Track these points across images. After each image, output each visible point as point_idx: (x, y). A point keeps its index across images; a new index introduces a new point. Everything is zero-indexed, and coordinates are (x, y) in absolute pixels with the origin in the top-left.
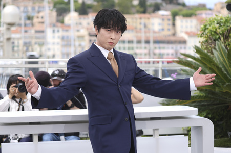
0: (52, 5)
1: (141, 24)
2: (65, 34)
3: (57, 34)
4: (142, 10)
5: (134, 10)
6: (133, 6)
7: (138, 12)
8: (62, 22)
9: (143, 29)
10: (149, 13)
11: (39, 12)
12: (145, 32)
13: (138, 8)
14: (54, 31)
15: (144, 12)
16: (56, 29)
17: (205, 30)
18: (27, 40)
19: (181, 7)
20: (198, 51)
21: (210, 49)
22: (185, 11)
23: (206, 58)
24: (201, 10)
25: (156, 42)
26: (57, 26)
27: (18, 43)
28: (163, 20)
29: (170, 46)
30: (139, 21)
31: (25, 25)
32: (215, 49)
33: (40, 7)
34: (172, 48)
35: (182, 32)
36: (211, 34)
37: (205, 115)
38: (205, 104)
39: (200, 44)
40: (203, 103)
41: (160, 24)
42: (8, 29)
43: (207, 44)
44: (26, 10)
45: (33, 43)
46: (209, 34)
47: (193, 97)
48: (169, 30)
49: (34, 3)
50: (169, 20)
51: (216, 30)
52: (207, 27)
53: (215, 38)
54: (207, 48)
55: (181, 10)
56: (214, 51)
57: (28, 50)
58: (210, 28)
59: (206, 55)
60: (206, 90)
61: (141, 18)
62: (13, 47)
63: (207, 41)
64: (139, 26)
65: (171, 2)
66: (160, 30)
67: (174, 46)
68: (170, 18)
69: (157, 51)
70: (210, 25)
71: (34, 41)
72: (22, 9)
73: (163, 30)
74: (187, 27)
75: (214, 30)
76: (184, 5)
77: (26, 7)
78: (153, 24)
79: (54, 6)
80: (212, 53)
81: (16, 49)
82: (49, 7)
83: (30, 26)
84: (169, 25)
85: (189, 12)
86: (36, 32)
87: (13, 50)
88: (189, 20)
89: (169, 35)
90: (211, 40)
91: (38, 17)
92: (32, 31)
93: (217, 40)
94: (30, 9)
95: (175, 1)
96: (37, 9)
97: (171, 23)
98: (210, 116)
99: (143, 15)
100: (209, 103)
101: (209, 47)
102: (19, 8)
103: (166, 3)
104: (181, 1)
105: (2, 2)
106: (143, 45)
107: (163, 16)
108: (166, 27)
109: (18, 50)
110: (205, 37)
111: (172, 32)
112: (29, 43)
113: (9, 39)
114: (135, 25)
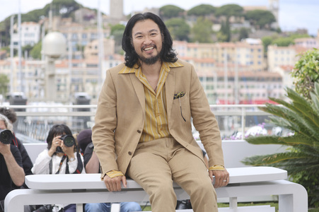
0: (108, 32)
1: (223, 55)
4: (225, 37)
5: (214, 38)
6: (213, 33)
7: (220, 40)
8: (122, 54)
9: (226, 63)
10: (234, 42)
11: (92, 40)
12: (229, 66)
13: (220, 35)
14: (111, 65)
15: (228, 40)
16: (114, 62)
17: (300, 68)
18: (76, 77)
19: (275, 34)
20: (291, 95)
21: (307, 92)
22: (280, 39)
23: (300, 105)
24: (302, 37)
25: (242, 79)
26: (115, 59)
27: (65, 80)
28: (252, 50)
29: (261, 84)
30: (220, 52)
31: (74, 57)
32: (313, 92)
33: (93, 34)
34: (264, 87)
35: (276, 65)
36: (308, 73)
37: (300, 177)
38: (301, 162)
39: (294, 85)
40: (297, 162)
41: (247, 56)
42: (51, 63)
43: (303, 86)
44: (75, 38)
45: (84, 81)
46: (306, 73)
47: (285, 154)
48: (259, 63)
49: (85, 29)
50: (259, 50)
51: (315, 67)
52: (303, 64)
53: (314, 78)
54: (303, 91)
55: (275, 38)
56: (311, 94)
57: (77, 90)
58: (307, 65)
59: (301, 100)
60: (302, 146)
61: (223, 49)
62: (59, 86)
63: (303, 81)
64: (220, 59)
65: (262, 27)
66: (247, 63)
67: (266, 84)
68: (261, 47)
69: (244, 91)
70: (307, 61)
71: (85, 77)
72: (70, 36)
73: (252, 63)
74: (282, 59)
75: (312, 68)
76: (279, 31)
77: (75, 34)
78: (239, 56)
79: (112, 33)
80: (309, 97)
81: (62, 88)
82: (105, 34)
83: (81, 58)
84: (259, 57)
85: (286, 40)
86: (88, 66)
87: (58, 89)
88: (285, 50)
89: (260, 71)
90: (308, 80)
91: (90, 47)
92: (83, 66)
93: (316, 80)
94: (80, 36)
95: (267, 26)
96: (89, 36)
97: (262, 53)
98: (306, 178)
99: (225, 44)
100: (305, 162)
101: (305, 89)
102: (65, 35)
103: (256, 29)
104: (274, 25)
105: (44, 29)
106: (226, 83)
107: (252, 45)
108: (256, 60)
109: (65, 90)
110: (301, 77)
111: (263, 65)
112: (78, 80)
113: (52, 76)
114: (215, 57)
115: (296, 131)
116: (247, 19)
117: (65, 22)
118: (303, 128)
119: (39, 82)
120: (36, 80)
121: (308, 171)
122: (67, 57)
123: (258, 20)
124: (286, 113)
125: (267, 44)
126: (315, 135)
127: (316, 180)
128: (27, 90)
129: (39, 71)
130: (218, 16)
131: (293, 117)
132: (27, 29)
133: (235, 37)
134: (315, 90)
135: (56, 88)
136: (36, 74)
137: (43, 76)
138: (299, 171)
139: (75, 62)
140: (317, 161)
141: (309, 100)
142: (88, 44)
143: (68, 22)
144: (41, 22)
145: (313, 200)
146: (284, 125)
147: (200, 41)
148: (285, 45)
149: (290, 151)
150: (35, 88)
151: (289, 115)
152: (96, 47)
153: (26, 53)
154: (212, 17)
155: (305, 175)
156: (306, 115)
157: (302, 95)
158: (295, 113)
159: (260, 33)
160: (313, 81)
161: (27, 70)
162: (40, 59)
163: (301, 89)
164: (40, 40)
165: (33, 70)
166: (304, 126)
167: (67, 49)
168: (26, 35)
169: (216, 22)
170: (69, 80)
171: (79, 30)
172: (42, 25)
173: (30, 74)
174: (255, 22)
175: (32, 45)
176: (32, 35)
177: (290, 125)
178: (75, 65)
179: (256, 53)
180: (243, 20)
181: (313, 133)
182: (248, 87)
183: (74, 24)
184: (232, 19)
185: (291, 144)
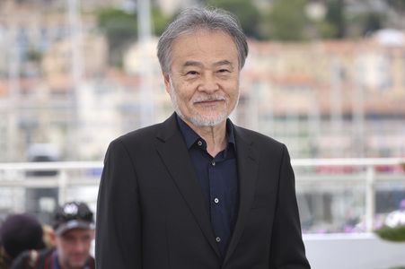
4: (333, 30)
5: (311, 31)
7: (326, 37)
31: (23, 76)
69: (376, 142)
133: (354, 29)
139: (26, 85)
142: (49, 46)
152: (68, 55)
171: (33, 20)
178: (24, 92)
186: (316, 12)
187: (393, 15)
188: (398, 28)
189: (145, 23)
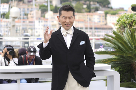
0: (38, 8)
2: (46, 23)
3: (41, 24)
4: (88, 10)
5: (84, 11)
6: (83, 8)
7: (86, 12)
8: (44, 17)
9: (89, 21)
10: (92, 12)
11: (31, 11)
12: (90, 23)
13: (86, 10)
14: (39, 22)
15: (90, 12)
16: (41, 21)
17: (119, 22)
18: (24, 27)
19: (110, 9)
20: (114, 33)
21: (121, 32)
22: (112, 12)
23: (118, 37)
24: (121, 11)
25: (96, 28)
26: (41, 19)
27: (20, 28)
28: (100, 16)
29: (104, 31)
30: (86, 17)
31: (23, 18)
32: (124, 32)
33: (32, 8)
34: (105, 32)
35: (110, 23)
36: (122, 24)
37: (118, 69)
38: (118, 63)
39: (116, 29)
40: (117, 62)
41: (98, 19)
42: (13, 20)
43: (120, 29)
44: (24, 10)
45: (28, 28)
46: (121, 24)
47: (111, 59)
48: (103, 22)
49: (28, 6)
50: (103, 16)
51: (125, 21)
52: (120, 20)
53: (125, 26)
54: (120, 32)
55: (110, 11)
56: (124, 33)
57: (25, 32)
58: (122, 20)
59: (119, 35)
60: (119, 55)
61: (87, 15)
62: (17, 31)
63: (120, 28)
64: (86, 20)
65: (104, 6)
66: (98, 22)
67: (106, 31)
68: (104, 15)
69: (96, 34)
70: (122, 18)
71: (28, 27)
72: (22, 9)
73: (100, 22)
74: (113, 20)
75: (124, 21)
76: (111, 8)
77: (24, 8)
78: (94, 19)
79: (40, 8)
80: (123, 34)
81: (18, 31)
82: (37, 8)
83: (26, 19)
84: (103, 19)
85: (115, 12)
86: (30, 22)
87: (17, 32)
88: (114, 16)
89: (103, 25)
90: (122, 27)
91: (31, 14)
92: (27, 22)
93: (126, 27)
94: (26, 9)
95: (106, 6)
96: (30, 9)
97: (104, 18)
98: (121, 70)
99: (89, 14)
100: (120, 63)
101: (121, 31)
102: (20, 9)
103: (102, 7)
104: (110, 6)
105: (11, 6)
106: (89, 30)
107: (100, 14)
108: (102, 20)
109: (19, 32)
110: (119, 25)
111: (105, 23)
112: (25, 28)
113: (14, 26)
114: (84, 19)
115: (117, 49)
116: (98, 3)
117: (20, 3)
118: (119, 48)
119: (8, 28)
120: (7, 28)
121: (122, 66)
122: (20, 18)
123: (103, 3)
124: (112, 41)
125: (106, 14)
126: (125, 50)
127: (125, 70)
128: (3, 32)
129: (8, 24)
130: (85, 1)
131: (116, 43)
132: (3, 6)
133: (93, 10)
134: (125, 31)
135: (15, 31)
136: (7, 25)
137: (10, 26)
138: (117, 66)
139: (24, 20)
140: (125, 62)
141: (122, 36)
142: (29, 13)
143: (21, 3)
144: (10, 3)
145: (124, 79)
146: (111, 46)
147: (78, 12)
148: (114, 14)
149: (114, 58)
150: (7, 31)
151: (114, 42)
152: (33, 14)
153: (3, 16)
154: (83, 2)
155: (120, 68)
156: (121, 42)
157: (119, 33)
158: (116, 41)
159: (104, 9)
160: (124, 27)
161: (3, 24)
162: (9, 19)
163: (119, 31)
164: (9, 11)
165: (6, 24)
166: (120, 47)
167: (21, 15)
168: (3, 9)
169: (85, 4)
170: (21, 28)
171: (26, 7)
172: (10, 5)
173: (4, 25)
174: (101, 4)
175: (6, 13)
176: (6, 9)
177: (114, 46)
178: (24, 22)
179: (102, 18)
180: (96, 3)
181: (124, 50)
182: (98, 32)
183: (24, 4)
184: (92, 3)
185: (114, 55)
186: (85, 6)
187: (101, 8)
188: (102, 11)
189: (49, 8)
